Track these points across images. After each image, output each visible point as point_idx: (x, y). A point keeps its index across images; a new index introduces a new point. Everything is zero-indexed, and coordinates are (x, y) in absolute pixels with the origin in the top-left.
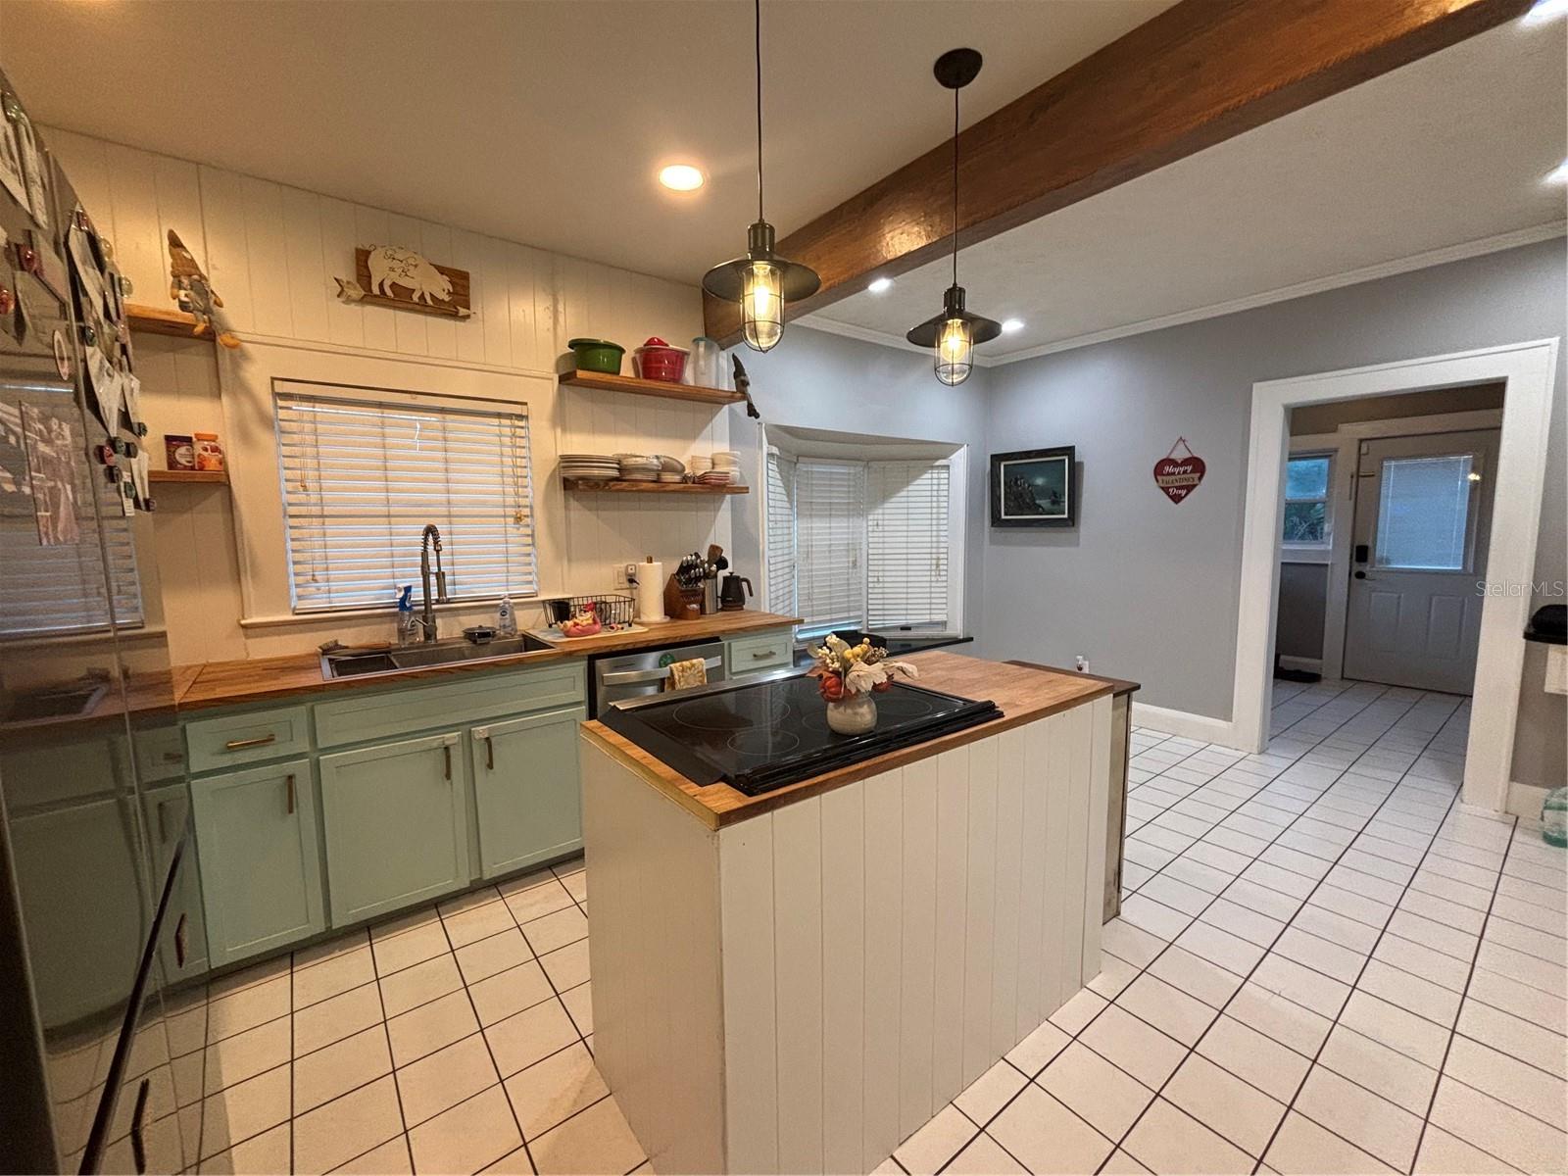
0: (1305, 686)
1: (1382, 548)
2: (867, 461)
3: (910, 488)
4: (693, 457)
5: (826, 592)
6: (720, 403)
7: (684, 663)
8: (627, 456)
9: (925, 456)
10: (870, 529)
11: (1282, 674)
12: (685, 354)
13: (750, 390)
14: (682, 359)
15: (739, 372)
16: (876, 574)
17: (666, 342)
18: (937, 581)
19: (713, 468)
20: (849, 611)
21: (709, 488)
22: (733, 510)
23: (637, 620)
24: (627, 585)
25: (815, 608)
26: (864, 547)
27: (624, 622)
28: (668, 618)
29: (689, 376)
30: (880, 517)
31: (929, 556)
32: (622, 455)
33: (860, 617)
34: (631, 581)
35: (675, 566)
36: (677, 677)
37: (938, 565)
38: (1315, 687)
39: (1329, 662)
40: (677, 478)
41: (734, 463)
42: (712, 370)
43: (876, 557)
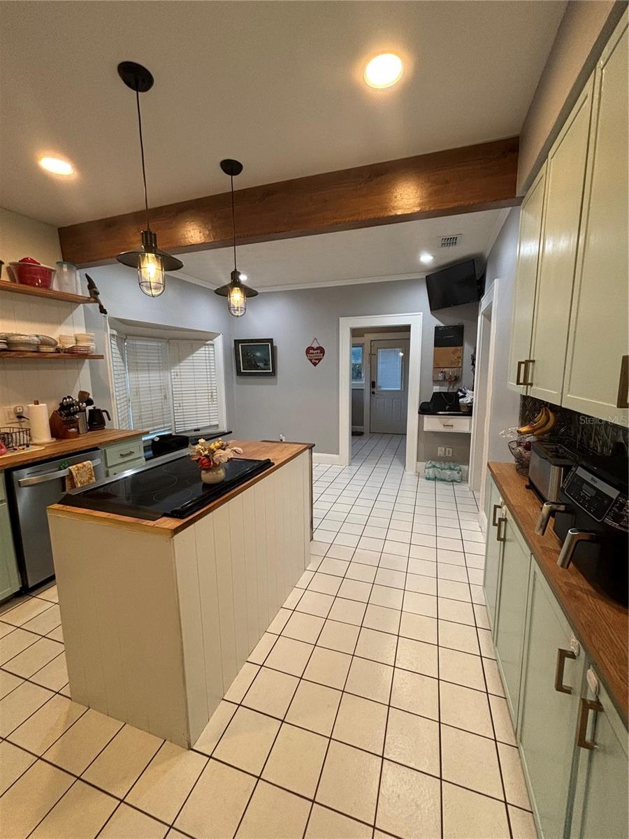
0: (359, 437)
1: (379, 383)
2: (169, 340)
3: (194, 355)
4: (61, 336)
5: (149, 414)
6: (77, 302)
7: (78, 465)
8: (13, 335)
9: (199, 339)
10: (173, 377)
11: (355, 434)
12: (51, 271)
13: (100, 297)
14: (50, 273)
15: (91, 286)
16: (178, 402)
17: (38, 261)
18: (212, 404)
19: (76, 343)
20: (164, 424)
21: (75, 355)
22: (91, 369)
23: (31, 443)
24: (17, 420)
25: (144, 424)
26: (170, 386)
27: (24, 445)
28: (54, 440)
29: (55, 286)
30: (179, 371)
31: (207, 391)
32: (9, 334)
33: (171, 426)
34: (20, 417)
35: (55, 406)
36: (74, 474)
37: (212, 396)
38: (362, 437)
39: (365, 428)
40: (52, 349)
41: (92, 340)
42: (72, 281)
43: (177, 393)
